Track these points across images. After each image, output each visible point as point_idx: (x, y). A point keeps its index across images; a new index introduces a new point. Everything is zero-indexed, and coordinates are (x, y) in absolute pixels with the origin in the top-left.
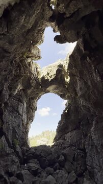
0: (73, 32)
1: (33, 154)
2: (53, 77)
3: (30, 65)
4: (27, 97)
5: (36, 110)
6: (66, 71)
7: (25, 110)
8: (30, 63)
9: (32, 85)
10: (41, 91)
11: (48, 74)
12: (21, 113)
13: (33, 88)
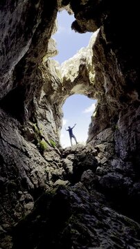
0: (92, 21)
1: (70, 151)
2: (77, 75)
3: (47, 65)
4: (51, 104)
5: (62, 116)
6: (91, 65)
7: (52, 117)
8: (46, 62)
9: (54, 88)
10: (65, 94)
11: (70, 72)
12: (49, 120)
13: (55, 92)
